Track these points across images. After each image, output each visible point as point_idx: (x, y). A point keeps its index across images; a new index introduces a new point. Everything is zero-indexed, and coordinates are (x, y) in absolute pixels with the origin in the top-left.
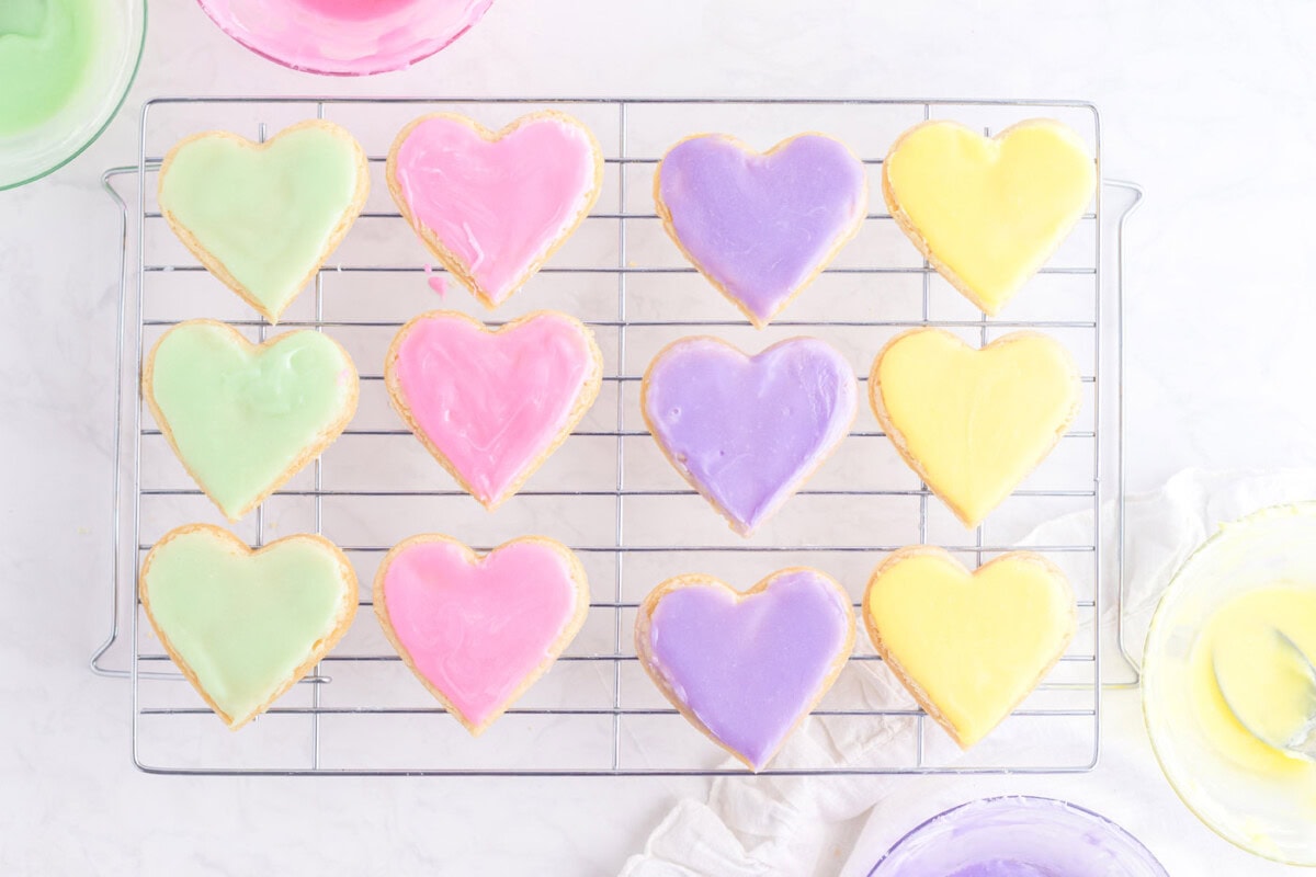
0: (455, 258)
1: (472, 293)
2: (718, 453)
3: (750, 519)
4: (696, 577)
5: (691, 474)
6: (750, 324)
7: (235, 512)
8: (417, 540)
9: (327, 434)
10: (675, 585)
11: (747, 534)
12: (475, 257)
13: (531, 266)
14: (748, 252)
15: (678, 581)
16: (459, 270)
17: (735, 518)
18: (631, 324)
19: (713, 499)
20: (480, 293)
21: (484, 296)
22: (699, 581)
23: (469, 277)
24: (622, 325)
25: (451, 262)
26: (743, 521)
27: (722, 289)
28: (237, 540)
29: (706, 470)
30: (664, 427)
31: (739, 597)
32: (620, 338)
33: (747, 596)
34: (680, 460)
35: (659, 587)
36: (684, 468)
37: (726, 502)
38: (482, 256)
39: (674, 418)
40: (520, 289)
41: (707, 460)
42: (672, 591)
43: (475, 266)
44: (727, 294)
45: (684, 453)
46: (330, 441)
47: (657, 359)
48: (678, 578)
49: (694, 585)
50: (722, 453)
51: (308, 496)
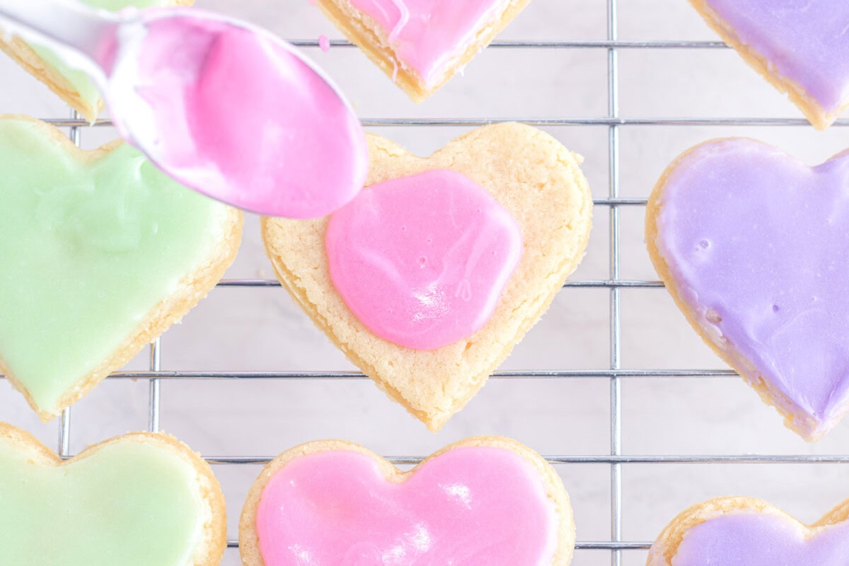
0: (366, 19)
1: (390, 76)
2: (771, 306)
3: (822, 410)
4: (739, 500)
5: (728, 341)
6: (806, 123)
7: (50, 403)
8: (305, 448)
9: (195, 282)
10: (708, 512)
11: (816, 434)
12: (397, 16)
13: (480, 32)
14: (805, 10)
15: (711, 506)
16: (370, 38)
17: (797, 407)
18: (627, 123)
19: (764, 381)
20: (401, 72)
21: (409, 78)
22: (743, 507)
23: (388, 49)
24: (613, 124)
25: (358, 26)
26: (811, 411)
27: (765, 68)
28: (38, 444)
29: (753, 335)
30: (686, 269)
31: (807, 531)
32: (611, 144)
33: (820, 529)
34: (711, 320)
35: (682, 517)
36: (718, 331)
37: (785, 383)
38: (406, 16)
39: (704, 255)
40: (461, 70)
41: (755, 317)
42: (704, 522)
43: (398, 29)
44: (772, 76)
45: (718, 308)
46: (197, 295)
47: (670, 170)
48: (711, 502)
49: (737, 511)
50: (776, 308)
51: (140, 381)
